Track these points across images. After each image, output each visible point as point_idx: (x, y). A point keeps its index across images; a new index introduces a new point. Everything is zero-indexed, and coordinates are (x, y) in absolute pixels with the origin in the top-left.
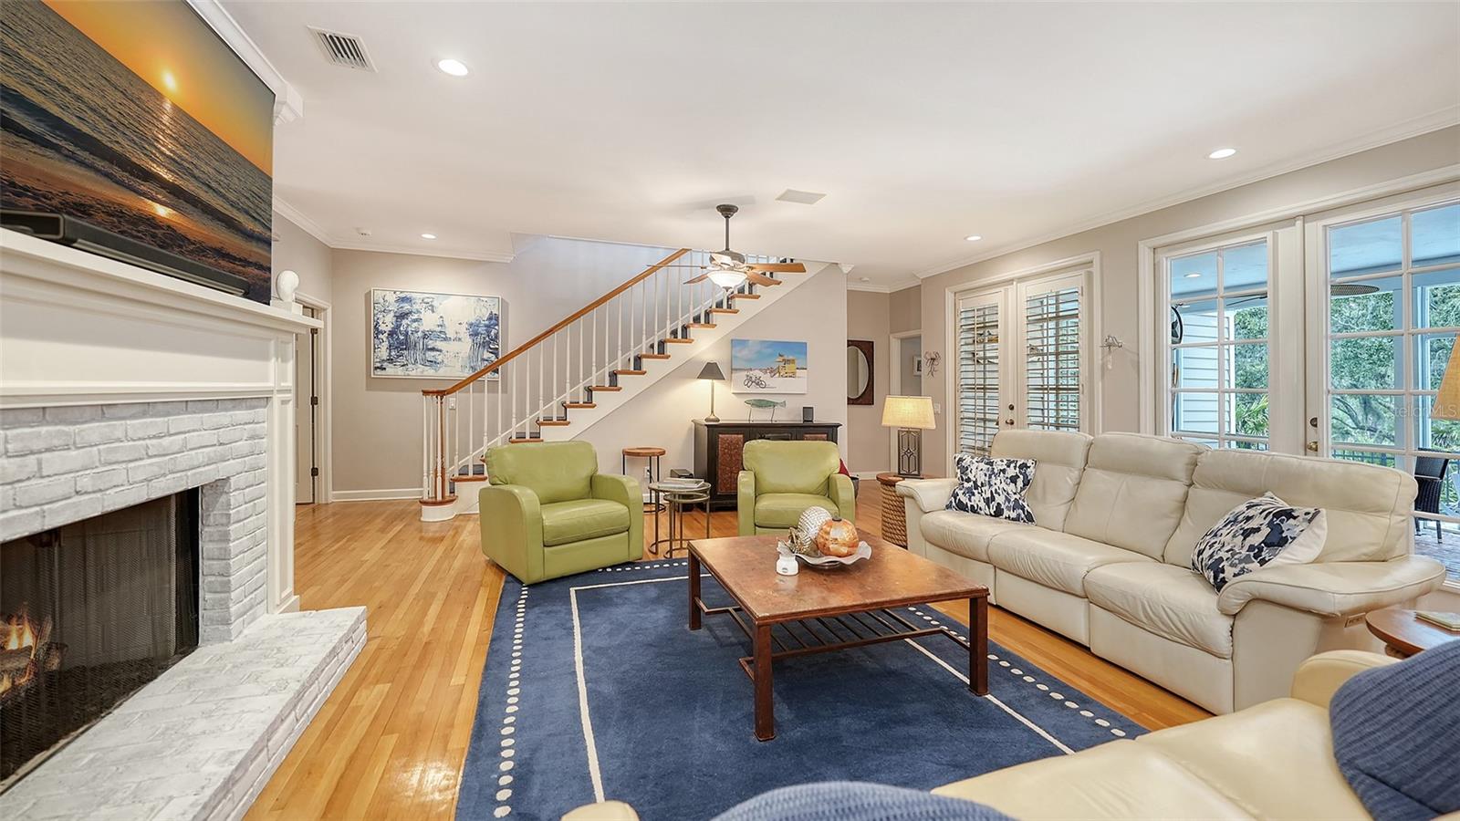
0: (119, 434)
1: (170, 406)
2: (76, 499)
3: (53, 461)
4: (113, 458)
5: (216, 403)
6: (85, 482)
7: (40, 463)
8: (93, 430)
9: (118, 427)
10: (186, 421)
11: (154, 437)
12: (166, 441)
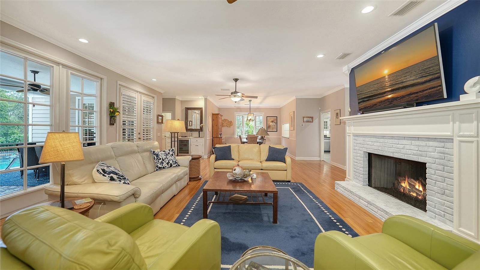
0: (386, 142)
1: (399, 138)
2: (379, 151)
3: (375, 144)
4: (385, 146)
5: (418, 138)
6: (380, 149)
7: (374, 143)
8: (382, 140)
9: (386, 141)
10: (405, 142)
11: (395, 144)
12: (398, 146)
